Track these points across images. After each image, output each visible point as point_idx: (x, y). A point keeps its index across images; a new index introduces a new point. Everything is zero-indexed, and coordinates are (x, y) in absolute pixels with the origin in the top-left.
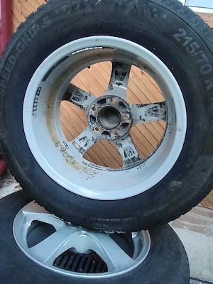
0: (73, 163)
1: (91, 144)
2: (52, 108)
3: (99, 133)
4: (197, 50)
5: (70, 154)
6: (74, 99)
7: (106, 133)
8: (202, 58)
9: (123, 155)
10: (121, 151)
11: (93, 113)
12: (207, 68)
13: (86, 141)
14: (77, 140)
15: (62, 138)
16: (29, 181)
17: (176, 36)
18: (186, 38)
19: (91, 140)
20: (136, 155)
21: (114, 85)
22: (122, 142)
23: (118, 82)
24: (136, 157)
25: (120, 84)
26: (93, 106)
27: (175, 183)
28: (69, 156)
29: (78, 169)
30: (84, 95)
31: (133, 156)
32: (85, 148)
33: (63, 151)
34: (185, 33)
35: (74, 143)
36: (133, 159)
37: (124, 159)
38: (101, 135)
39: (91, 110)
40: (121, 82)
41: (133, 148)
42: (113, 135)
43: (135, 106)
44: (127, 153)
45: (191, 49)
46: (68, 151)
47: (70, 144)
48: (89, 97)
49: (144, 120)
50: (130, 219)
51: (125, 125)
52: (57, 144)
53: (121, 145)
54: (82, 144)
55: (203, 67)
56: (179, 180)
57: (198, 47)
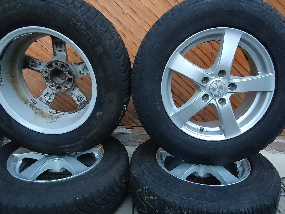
0: (41, 113)
1: (53, 97)
2: (16, 76)
3: (54, 88)
4: (85, 31)
5: (38, 107)
6: (32, 66)
7: (59, 88)
8: (89, 35)
9: (76, 101)
10: (75, 98)
11: (46, 75)
12: (94, 41)
13: (49, 96)
14: (42, 96)
15: (29, 97)
16: (11, 132)
17: (71, 23)
18: (77, 23)
19: (52, 94)
20: (85, 99)
21: (57, 53)
22: (73, 92)
23: (59, 49)
24: (85, 100)
25: (60, 51)
26: (44, 70)
27: (99, 113)
28: (37, 109)
29: (45, 117)
30: (38, 62)
31: (83, 100)
32: (50, 101)
33: (32, 106)
34: (75, 21)
35: (41, 99)
36: (84, 102)
37: (78, 104)
38: (56, 90)
39: (44, 73)
40: (61, 49)
41: (82, 94)
42: (64, 89)
43: (74, 65)
44: (79, 99)
45: (81, 30)
46: (36, 106)
47: (37, 100)
48: (42, 63)
49: (83, 74)
50: (80, 141)
51: (70, 80)
52: (26, 102)
53: (73, 94)
54: (47, 98)
55: (92, 40)
56: (100, 111)
57: (85, 28)
